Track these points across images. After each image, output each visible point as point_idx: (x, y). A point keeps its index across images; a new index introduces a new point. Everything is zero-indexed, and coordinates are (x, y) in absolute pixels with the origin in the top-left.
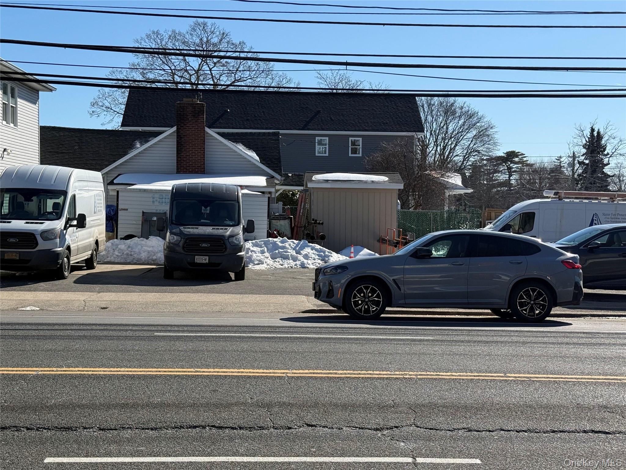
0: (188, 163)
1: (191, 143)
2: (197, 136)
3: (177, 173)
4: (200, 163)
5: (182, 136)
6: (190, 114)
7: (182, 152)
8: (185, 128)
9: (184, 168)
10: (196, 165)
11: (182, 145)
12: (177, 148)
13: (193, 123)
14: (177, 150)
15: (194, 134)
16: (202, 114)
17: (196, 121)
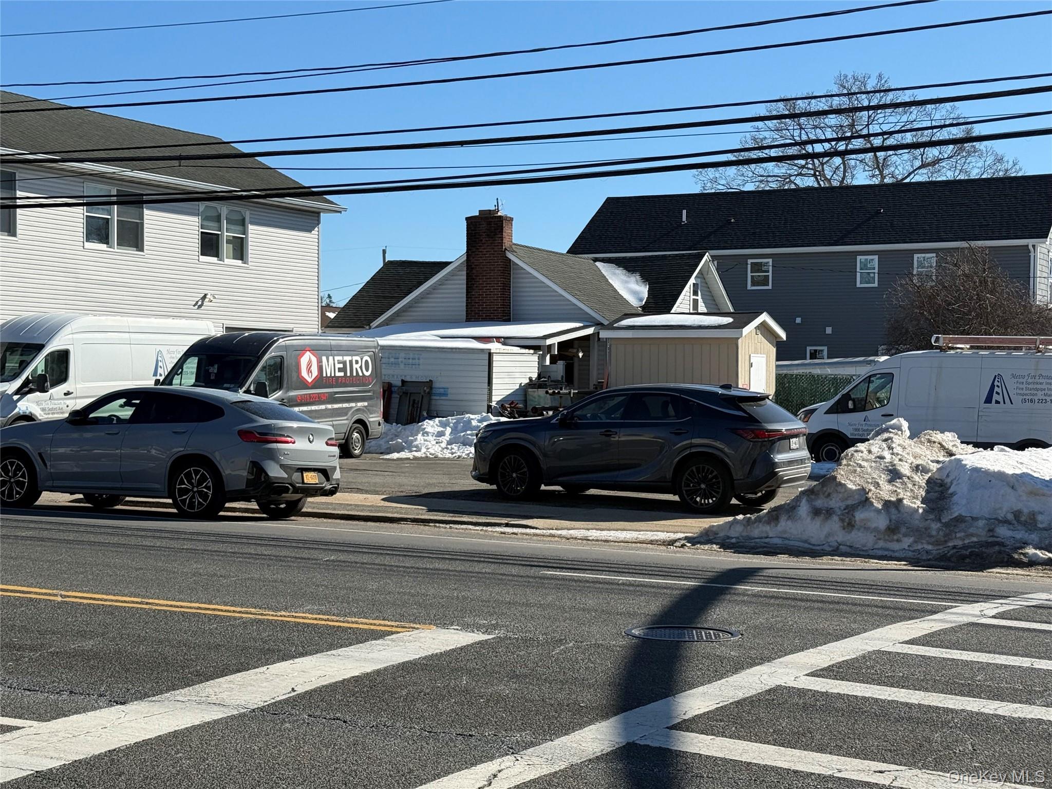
0: (481, 305)
1: (485, 276)
2: (493, 265)
3: (466, 321)
4: (497, 305)
5: (473, 266)
6: (484, 232)
7: (474, 290)
8: (478, 254)
9: (476, 313)
10: (491, 308)
11: (474, 279)
12: (467, 284)
13: (488, 246)
14: (467, 287)
15: (489, 262)
16: (500, 232)
17: (491, 243)
